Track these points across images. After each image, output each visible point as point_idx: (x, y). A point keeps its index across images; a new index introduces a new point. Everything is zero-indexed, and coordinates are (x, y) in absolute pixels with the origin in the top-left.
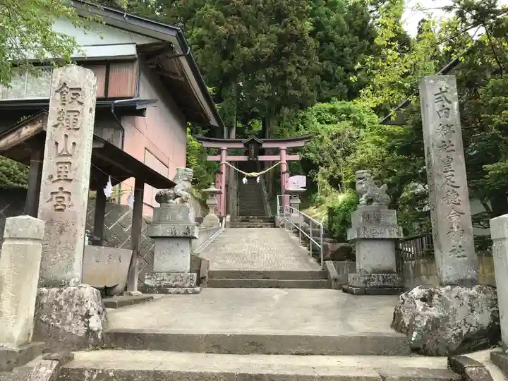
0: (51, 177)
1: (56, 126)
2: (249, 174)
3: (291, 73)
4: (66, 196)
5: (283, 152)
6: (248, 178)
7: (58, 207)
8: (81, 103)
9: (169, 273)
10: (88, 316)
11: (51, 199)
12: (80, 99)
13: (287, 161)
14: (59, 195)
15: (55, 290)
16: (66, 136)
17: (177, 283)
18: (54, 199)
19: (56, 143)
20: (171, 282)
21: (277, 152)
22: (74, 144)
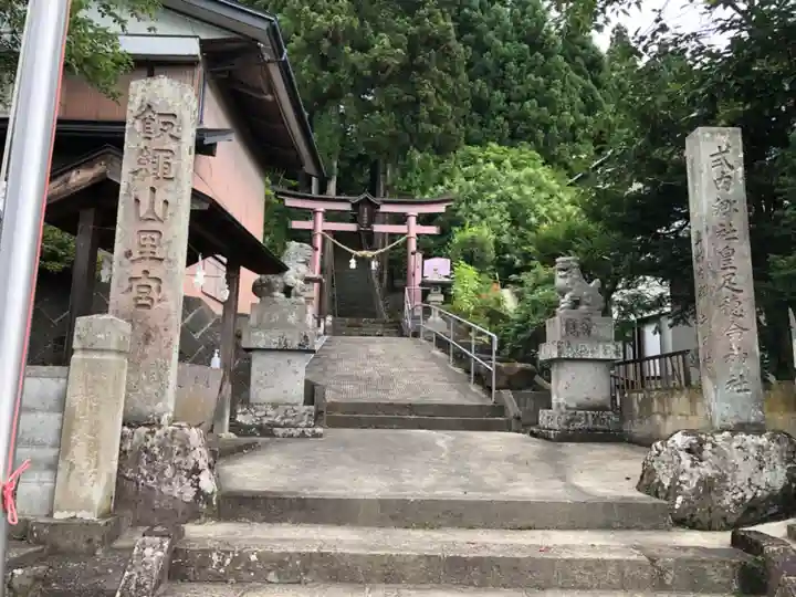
0: (128, 254)
1: (135, 173)
2: (359, 253)
3: (426, 100)
4: (154, 285)
5: (413, 220)
6: (357, 258)
7: (140, 302)
8: (177, 139)
9: (275, 406)
10: (196, 471)
11: (131, 288)
12: (174, 132)
13: (418, 235)
14: (143, 282)
15: (143, 430)
16: (153, 190)
17: (286, 421)
18: (134, 289)
19: (137, 200)
20: (277, 420)
21: (401, 219)
22: (166, 202)
